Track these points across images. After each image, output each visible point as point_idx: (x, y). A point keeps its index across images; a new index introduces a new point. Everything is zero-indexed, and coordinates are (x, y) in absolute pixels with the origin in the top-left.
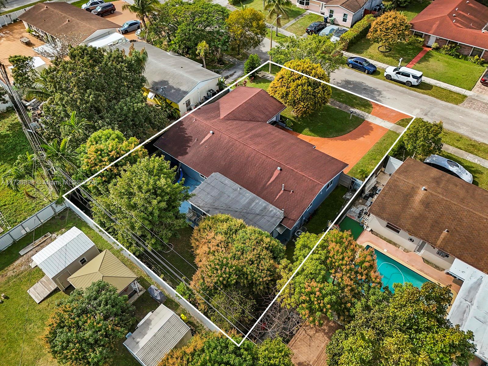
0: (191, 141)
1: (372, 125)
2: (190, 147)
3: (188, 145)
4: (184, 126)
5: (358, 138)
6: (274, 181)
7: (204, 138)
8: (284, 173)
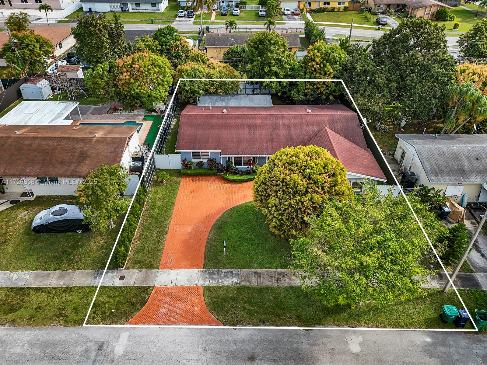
1: (188, 262)
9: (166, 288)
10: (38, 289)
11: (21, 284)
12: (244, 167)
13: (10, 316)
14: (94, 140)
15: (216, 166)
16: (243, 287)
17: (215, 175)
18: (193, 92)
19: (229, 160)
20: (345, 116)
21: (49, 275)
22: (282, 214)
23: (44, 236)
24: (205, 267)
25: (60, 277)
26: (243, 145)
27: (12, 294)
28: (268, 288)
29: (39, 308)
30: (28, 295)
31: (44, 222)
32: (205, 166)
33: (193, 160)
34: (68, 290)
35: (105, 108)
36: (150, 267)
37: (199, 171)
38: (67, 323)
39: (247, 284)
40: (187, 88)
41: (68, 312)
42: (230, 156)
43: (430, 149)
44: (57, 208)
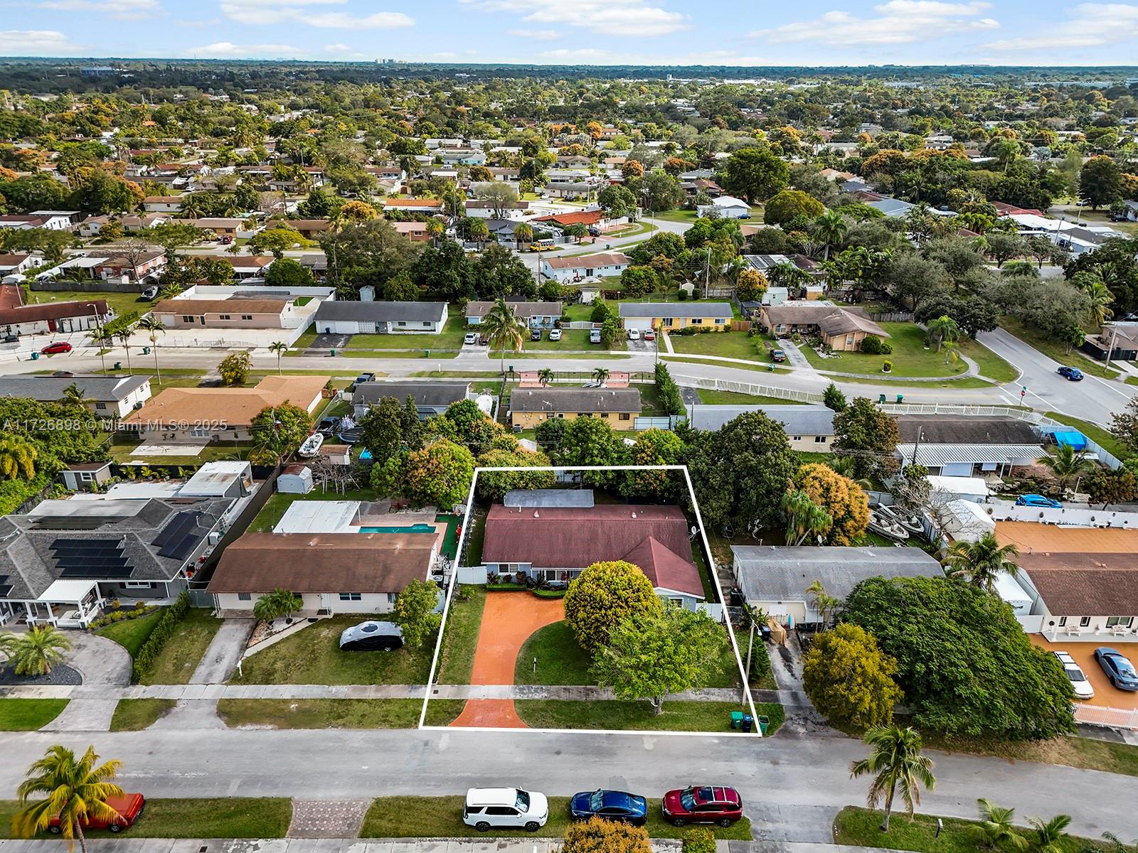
9: (479, 700)
10: (359, 701)
11: (341, 697)
12: (557, 582)
13: (340, 721)
14: (396, 552)
15: (526, 581)
16: (553, 701)
17: (524, 590)
18: (498, 487)
19: (540, 575)
20: (673, 523)
21: (366, 689)
22: (590, 628)
23: (352, 653)
24: (515, 683)
25: (377, 691)
26: (557, 557)
27: (336, 704)
28: (576, 702)
29: (364, 715)
30: (351, 705)
31: (355, 639)
32: (514, 580)
33: (500, 574)
34: (387, 701)
35: (384, 505)
36: (462, 683)
37: (506, 586)
38: (392, 726)
39: (557, 698)
40: (492, 483)
41: (391, 718)
42: (542, 569)
43: (757, 564)
44: (366, 624)
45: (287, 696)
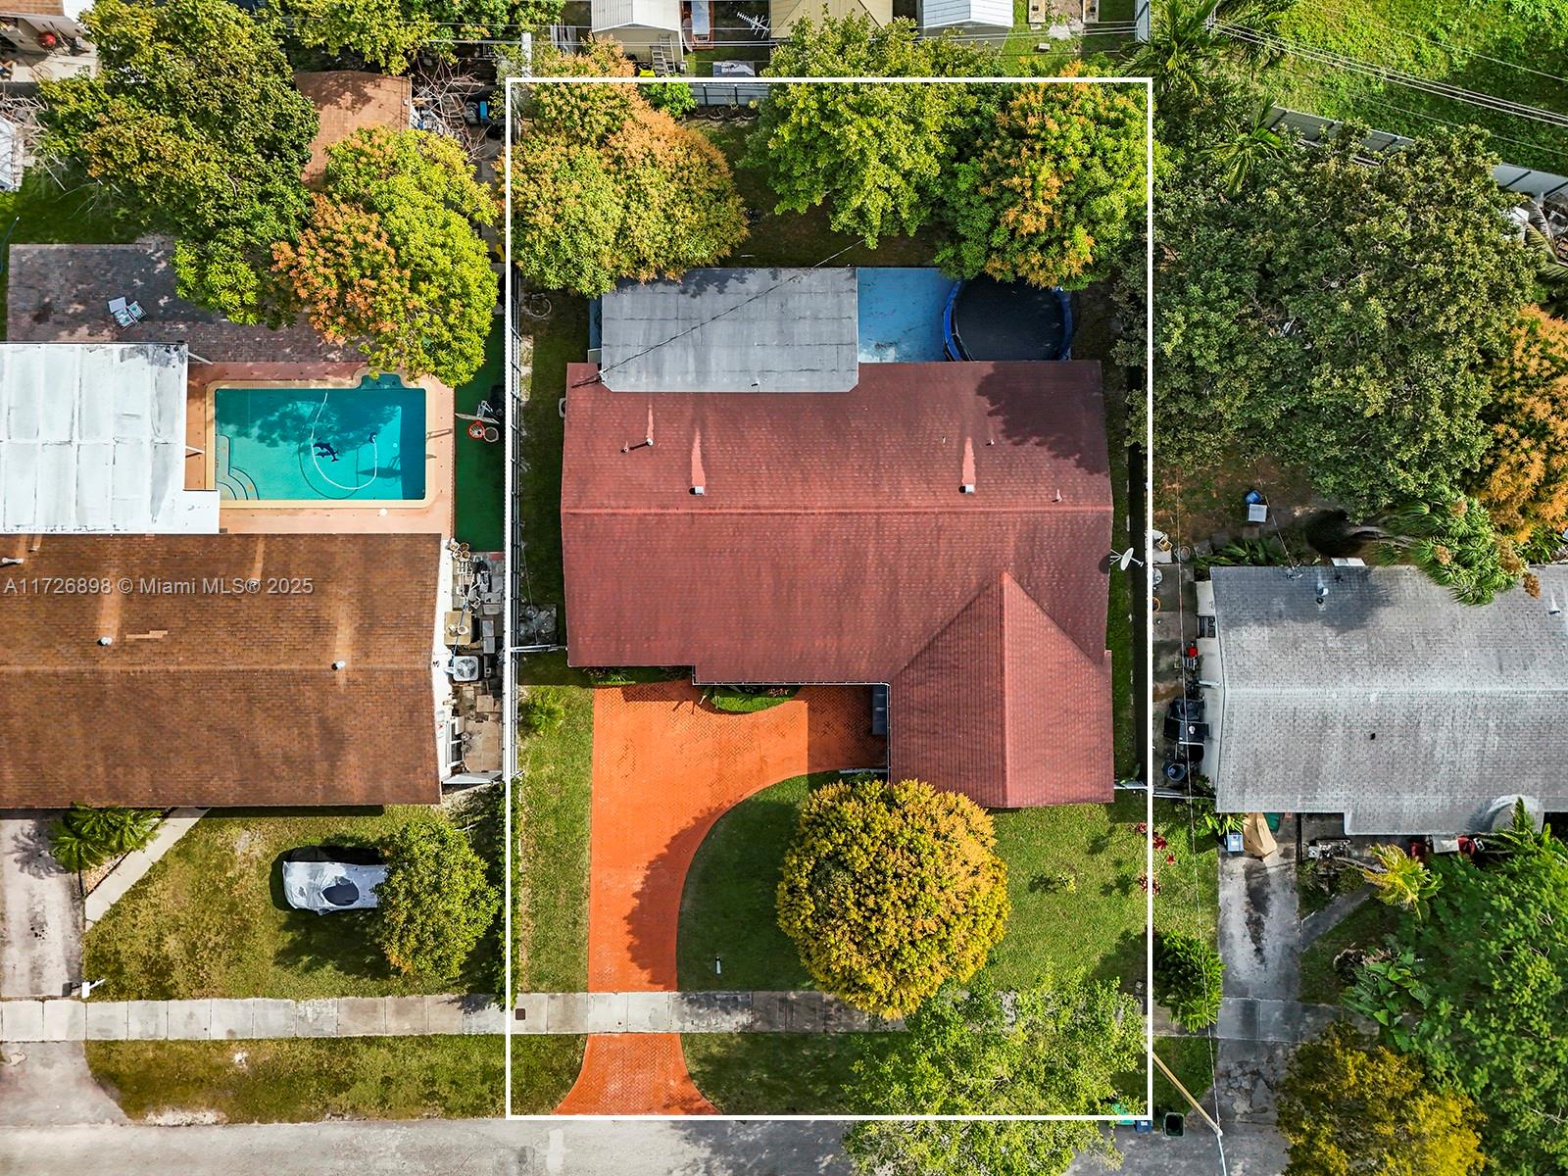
0: (1003, 431)
1: (645, 975)
2: (990, 414)
3: (1000, 418)
4: (1072, 461)
5: (647, 878)
6: (690, 452)
7: (977, 463)
8: (680, 487)
9: (609, 1037)
10: (369, 1041)
11: (330, 1031)
13: (344, 1099)
16: (760, 1036)
21: (375, 1008)
24: (681, 985)
25: (400, 1012)
27: (324, 1052)
28: (805, 1037)
29: (387, 1081)
30: (355, 1053)
34: (426, 1041)
36: (570, 987)
38: (449, 1112)
39: (767, 1027)
45: (218, 1033)
